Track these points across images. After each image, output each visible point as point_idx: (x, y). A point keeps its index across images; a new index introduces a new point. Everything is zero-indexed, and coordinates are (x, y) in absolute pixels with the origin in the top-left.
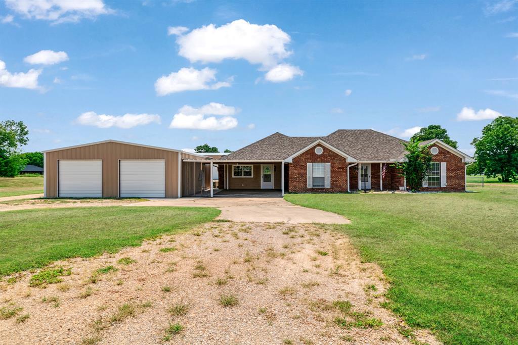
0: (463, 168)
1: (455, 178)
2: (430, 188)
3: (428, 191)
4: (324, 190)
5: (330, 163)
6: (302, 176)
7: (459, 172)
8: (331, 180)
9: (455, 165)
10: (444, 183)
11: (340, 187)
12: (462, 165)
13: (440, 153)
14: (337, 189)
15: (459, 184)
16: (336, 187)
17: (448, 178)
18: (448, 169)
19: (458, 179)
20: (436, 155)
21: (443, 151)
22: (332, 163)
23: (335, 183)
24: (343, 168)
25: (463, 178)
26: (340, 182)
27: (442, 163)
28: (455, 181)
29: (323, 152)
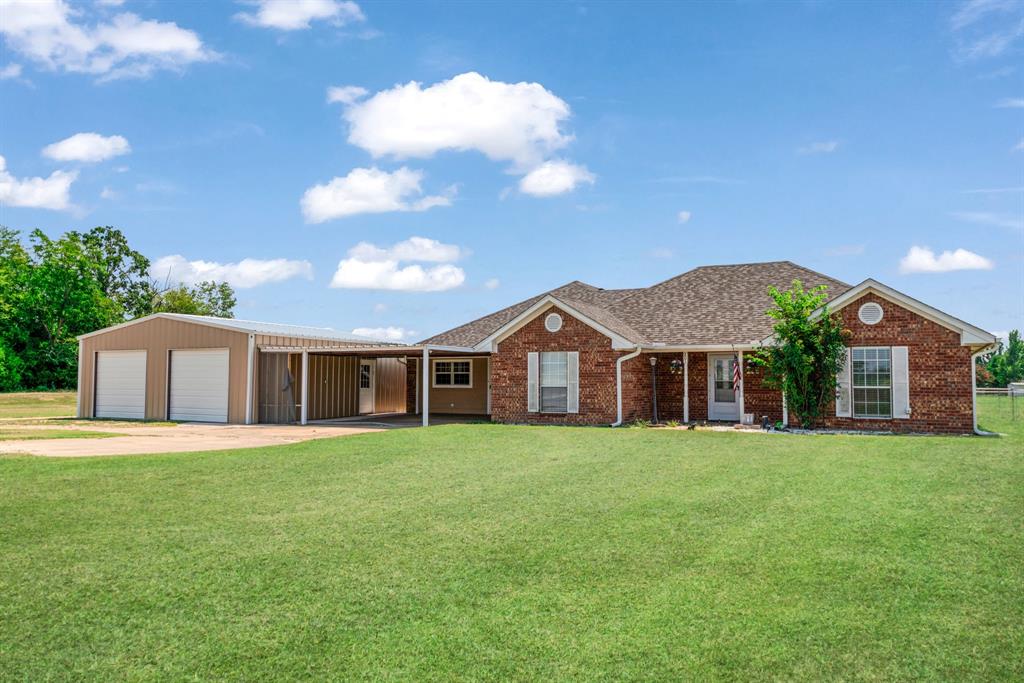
0: (966, 362)
1: (940, 391)
2: (861, 421)
3: (853, 429)
4: (565, 419)
5: (577, 353)
6: (518, 385)
7: (952, 376)
8: (580, 393)
9: (939, 353)
10: (901, 407)
11: (601, 411)
12: (962, 354)
13: (889, 318)
14: (594, 416)
15: (953, 411)
16: (593, 410)
17: (915, 393)
18: (914, 367)
19: (948, 396)
20: (876, 326)
21: (897, 314)
22: (582, 353)
23: (589, 401)
24: (607, 365)
25: (968, 394)
26: (601, 401)
27: (893, 348)
28: (937, 403)
29: (563, 327)
